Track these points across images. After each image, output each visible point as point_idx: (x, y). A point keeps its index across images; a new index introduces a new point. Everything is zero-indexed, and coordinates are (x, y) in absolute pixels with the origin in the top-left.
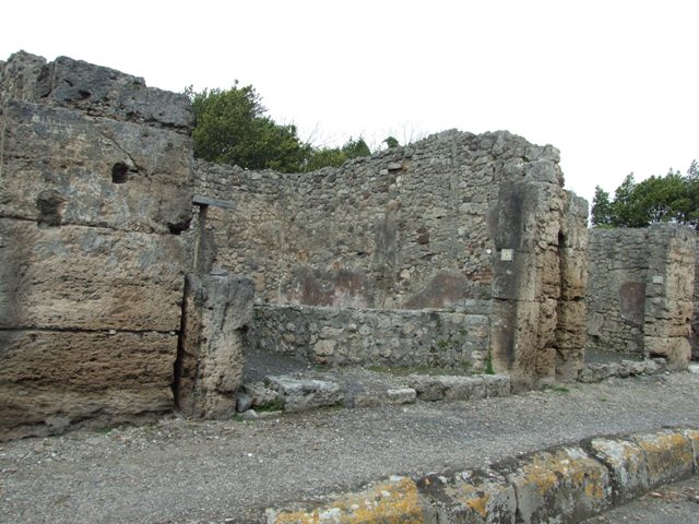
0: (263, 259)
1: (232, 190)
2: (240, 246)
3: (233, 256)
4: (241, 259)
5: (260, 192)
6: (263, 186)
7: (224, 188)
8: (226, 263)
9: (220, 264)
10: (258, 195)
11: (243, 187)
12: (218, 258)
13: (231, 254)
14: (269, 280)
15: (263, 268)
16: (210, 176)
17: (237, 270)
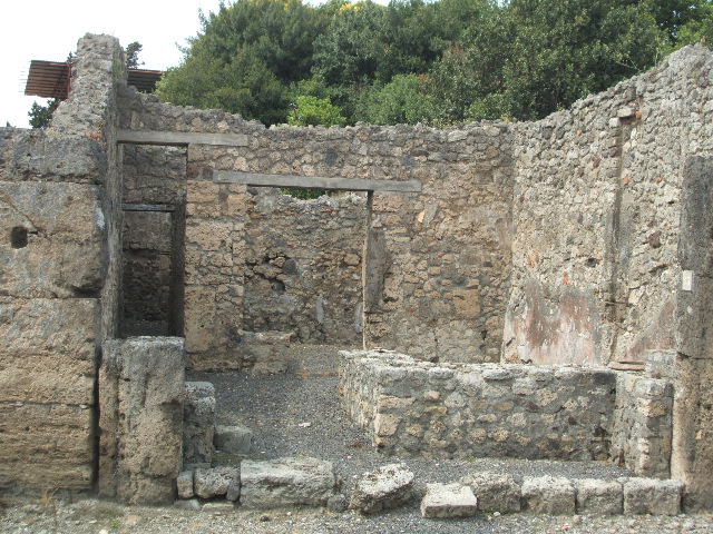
0: (475, 268)
1: (414, 165)
2: (430, 250)
3: (420, 266)
4: (435, 270)
5: (465, 160)
6: (469, 150)
7: (398, 162)
8: (408, 278)
9: (398, 279)
10: (462, 166)
11: (434, 156)
12: (395, 270)
13: (416, 263)
14: (487, 301)
15: (476, 282)
16: (375, 148)
17: (427, 286)
